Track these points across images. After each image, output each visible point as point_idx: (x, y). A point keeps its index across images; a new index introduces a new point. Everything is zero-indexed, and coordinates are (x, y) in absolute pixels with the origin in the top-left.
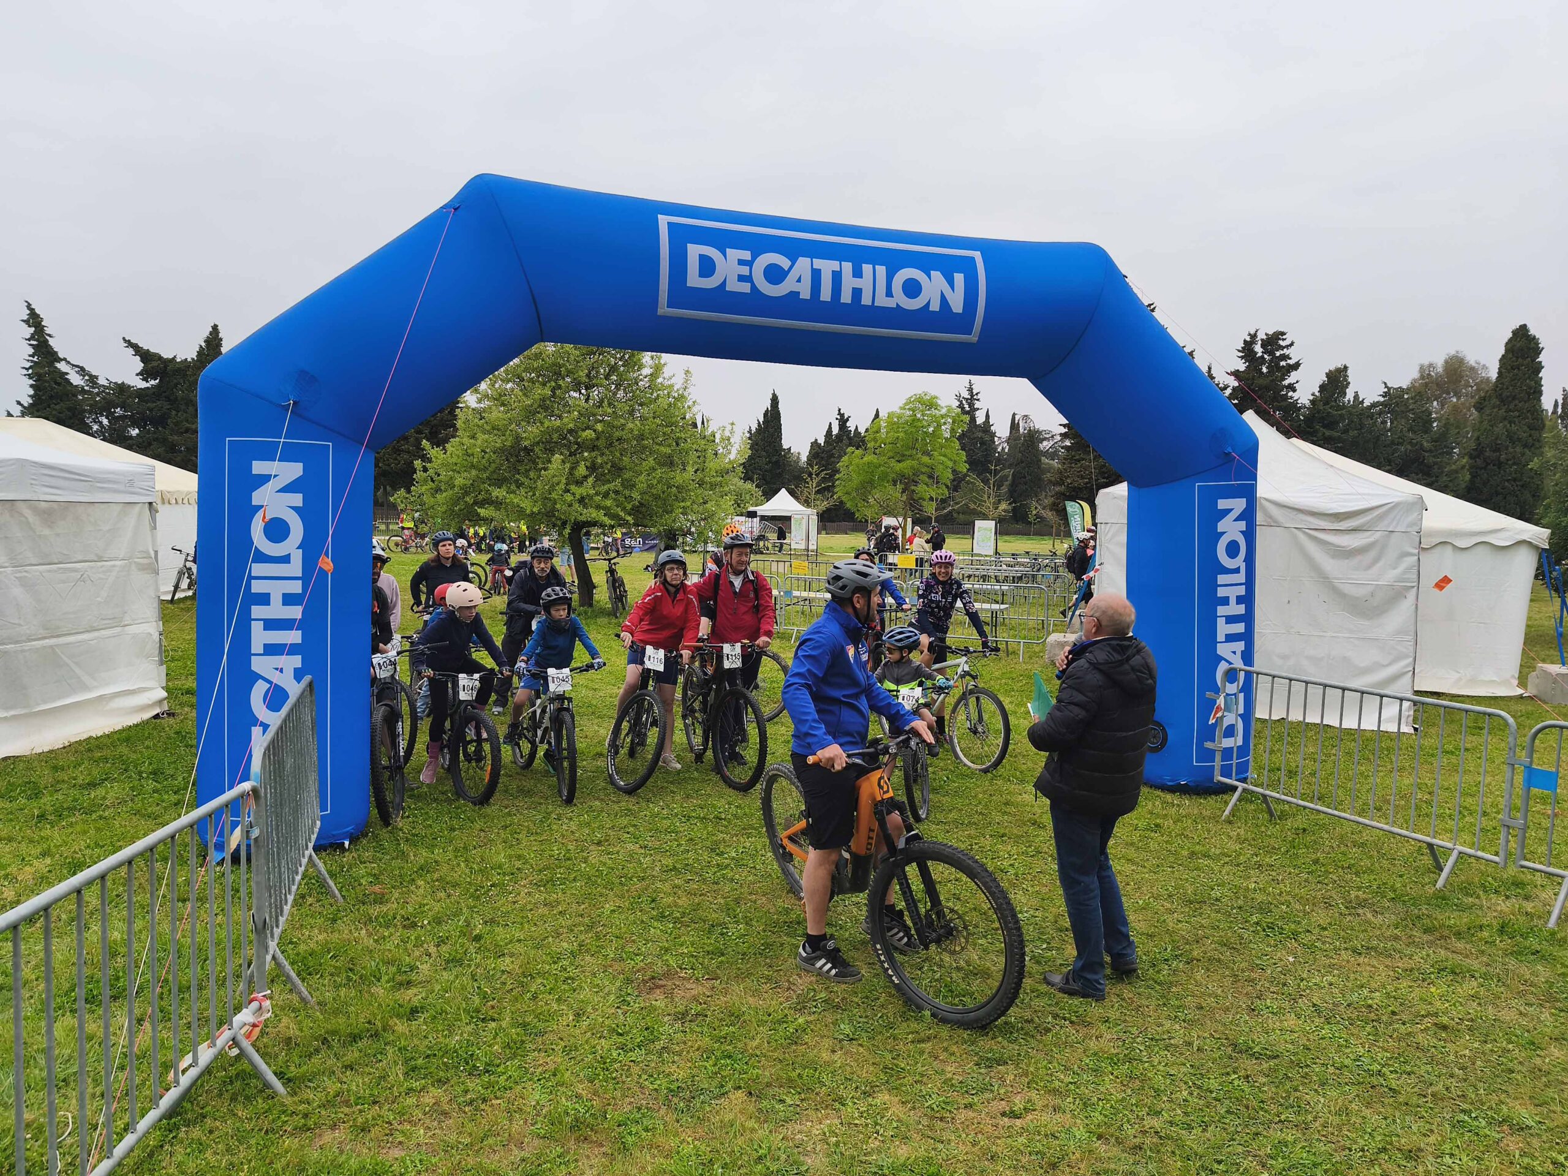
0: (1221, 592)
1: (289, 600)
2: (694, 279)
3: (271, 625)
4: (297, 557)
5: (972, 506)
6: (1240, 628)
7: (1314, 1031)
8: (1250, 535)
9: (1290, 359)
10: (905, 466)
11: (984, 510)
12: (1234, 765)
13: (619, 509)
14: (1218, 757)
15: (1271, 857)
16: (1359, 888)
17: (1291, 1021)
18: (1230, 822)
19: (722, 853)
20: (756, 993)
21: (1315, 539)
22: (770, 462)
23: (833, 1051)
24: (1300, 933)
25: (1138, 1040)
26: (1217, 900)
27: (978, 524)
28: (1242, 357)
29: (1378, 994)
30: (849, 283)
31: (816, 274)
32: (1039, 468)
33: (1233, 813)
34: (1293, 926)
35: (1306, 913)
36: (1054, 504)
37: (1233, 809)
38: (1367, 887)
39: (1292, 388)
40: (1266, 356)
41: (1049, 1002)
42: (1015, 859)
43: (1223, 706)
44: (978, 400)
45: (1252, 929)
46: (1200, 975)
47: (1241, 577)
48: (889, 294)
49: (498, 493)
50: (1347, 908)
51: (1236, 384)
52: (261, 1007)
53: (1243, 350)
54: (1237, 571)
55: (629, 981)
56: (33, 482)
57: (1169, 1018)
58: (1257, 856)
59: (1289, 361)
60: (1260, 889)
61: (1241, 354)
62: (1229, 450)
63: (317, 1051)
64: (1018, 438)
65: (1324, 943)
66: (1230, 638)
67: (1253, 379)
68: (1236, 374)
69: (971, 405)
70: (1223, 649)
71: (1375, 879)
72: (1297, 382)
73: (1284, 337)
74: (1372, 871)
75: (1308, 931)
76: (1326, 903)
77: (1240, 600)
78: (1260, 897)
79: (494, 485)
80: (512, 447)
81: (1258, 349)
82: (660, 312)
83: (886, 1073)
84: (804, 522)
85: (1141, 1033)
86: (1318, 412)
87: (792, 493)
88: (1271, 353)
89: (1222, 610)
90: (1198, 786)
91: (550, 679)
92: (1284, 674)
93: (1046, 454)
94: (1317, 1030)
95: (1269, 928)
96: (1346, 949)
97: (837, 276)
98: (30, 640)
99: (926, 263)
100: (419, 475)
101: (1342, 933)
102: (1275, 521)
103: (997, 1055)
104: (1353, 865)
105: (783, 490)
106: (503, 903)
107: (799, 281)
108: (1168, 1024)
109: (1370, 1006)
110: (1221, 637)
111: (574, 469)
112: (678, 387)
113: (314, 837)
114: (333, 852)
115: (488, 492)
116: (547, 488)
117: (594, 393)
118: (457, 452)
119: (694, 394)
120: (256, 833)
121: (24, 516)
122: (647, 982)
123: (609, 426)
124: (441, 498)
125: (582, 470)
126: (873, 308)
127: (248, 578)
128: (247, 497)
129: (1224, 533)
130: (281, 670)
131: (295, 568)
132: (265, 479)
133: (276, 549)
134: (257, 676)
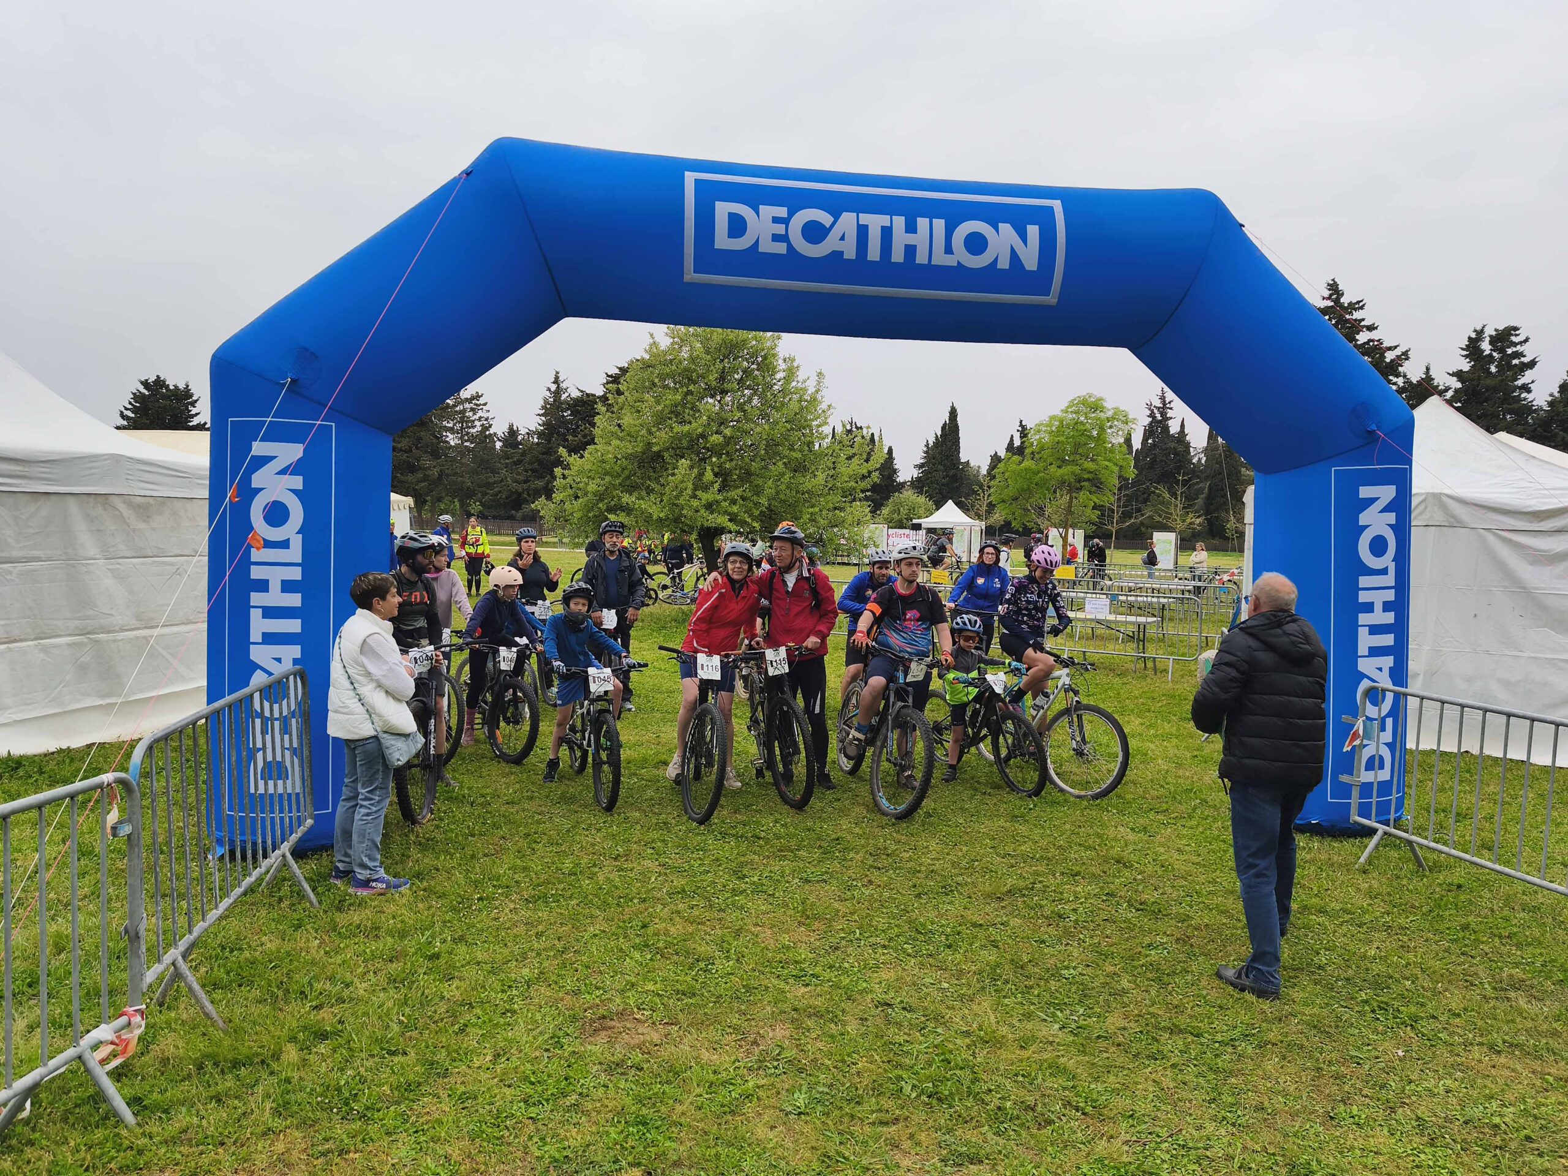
0: (1363, 597)
1: (288, 586)
2: (723, 241)
3: (270, 612)
4: (297, 542)
6: (1388, 640)
7: (1408, 1155)
8: (1402, 530)
9: (1524, 356)
10: (1067, 472)
11: (1167, 522)
12: (1374, 804)
13: (746, 515)
14: (1355, 793)
15: (1407, 917)
16: (1517, 965)
17: (1381, 1138)
18: (1363, 872)
19: (745, 876)
20: (715, 1047)
21: (1509, 542)
22: (947, 476)
23: (772, 1128)
24: (1422, 1018)
25: (1164, 1146)
26: (1320, 967)
27: (1157, 536)
28: (1466, 356)
29: (1512, 1109)
30: (901, 238)
31: (863, 231)
32: (1239, 479)
33: (1369, 860)
34: (1413, 1009)
35: (1436, 993)
37: (1370, 856)
38: (1528, 964)
39: (1526, 388)
40: (1495, 354)
41: (1065, 1084)
42: (1081, 903)
43: (1361, 732)
44: (1171, 409)
45: (1357, 1009)
46: (1271, 1064)
47: (1390, 579)
48: (949, 250)
49: (626, 499)
50: (1495, 988)
51: (1459, 385)
52: (129, 1024)
53: (1467, 348)
54: (1384, 572)
55: (574, 1018)
56: (130, 477)
57: (1214, 1118)
58: (1388, 914)
59: (1523, 359)
60: (1380, 958)
61: (1465, 353)
62: (1374, 427)
63: (189, 1077)
64: (1216, 449)
65: (1451, 1034)
66: (1374, 652)
67: (1479, 379)
68: (1459, 375)
69: (1163, 414)
70: (1366, 665)
71: (1541, 954)
72: (1533, 382)
73: (1517, 332)
74: (1540, 943)
75: (1434, 1017)
76: (1466, 981)
77: (1387, 607)
78: (1377, 968)
79: (626, 491)
80: (644, 453)
81: (1486, 346)
82: (687, 278)
83: (823, 1161)
84: (966, 534)
85: (1171, 1136)
86: (1558, 414)
87: (959, 504)
88: (1502, 351)
89: (1364, 618)
90: (1333, 826)
91: (591, 678)
92: (1435, 696)
94: (1413, 1154)
95: (1381, 1009)
96: (1481, 1044)
97: (887, 233)
98: (122, 630)
99: (994, 215)
100: (558, 482)
101: (1480, 1023)
102: (1458, 521)
103: (973, 1150)
104: (1515, 934)
105: (950, 501)
106: (483, 920)
107: (842, 238)
108: (1210, 1127)
109: (1496, 1126)
110: (1363, 650)
111: (701, 475)
112: (811, 390)
113: (294, 837)
114: (325, 854)
115: (620, 498)
116: (674, 493)
117: (728, 399)
118: (592, 459)
119: (827, 398)
120: (127, 829)
121: (118, 510)
122: (595, 1022)
123: (738, 431)
124: (578, 504)
125: (709, 475)
126: (929, 267)
127: (246, 563)
128: (247, 479)
129: (1368, 526)
130: (279, 660)
131: (295, 553)
132: (264, 460)
133: (275, 534)
134: (256, 666)
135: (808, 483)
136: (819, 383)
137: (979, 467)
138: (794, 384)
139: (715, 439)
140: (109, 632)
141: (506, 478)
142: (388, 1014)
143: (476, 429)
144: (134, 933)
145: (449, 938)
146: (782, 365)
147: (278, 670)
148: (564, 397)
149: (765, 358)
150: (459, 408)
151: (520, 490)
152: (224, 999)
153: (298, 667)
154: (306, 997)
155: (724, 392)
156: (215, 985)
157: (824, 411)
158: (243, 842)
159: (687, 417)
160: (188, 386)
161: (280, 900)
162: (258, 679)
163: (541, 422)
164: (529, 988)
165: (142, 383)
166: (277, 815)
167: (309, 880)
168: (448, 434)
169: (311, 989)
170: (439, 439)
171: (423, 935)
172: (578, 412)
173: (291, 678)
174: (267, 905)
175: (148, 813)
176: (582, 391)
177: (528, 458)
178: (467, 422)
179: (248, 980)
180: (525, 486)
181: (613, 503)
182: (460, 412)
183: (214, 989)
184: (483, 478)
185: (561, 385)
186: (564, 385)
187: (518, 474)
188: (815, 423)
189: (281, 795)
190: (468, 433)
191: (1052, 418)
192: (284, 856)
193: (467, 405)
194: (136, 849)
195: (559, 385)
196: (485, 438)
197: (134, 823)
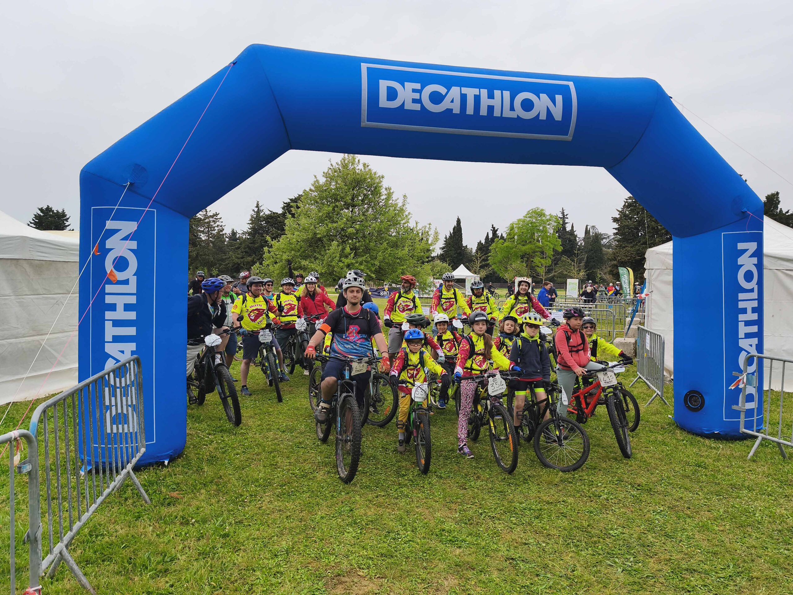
0: (741, 305)
1: (128, 307)
2: (384, 102)
3: (117, 323)
4: (133, 281)
5: (565, 273)
6: (754, 329)
8: (760, 266)
10: (526, 248)
11: (572, 275)
12: (755, 421)
14: (742, 416)
18: (754, 461)
22: (456, 253)
27: (569, 281)
30: (485, 102)
31: (464, 97)
32: (601, 253)
33: (756, 454)
36: (611, 271)
37: (755, 452)
43: (745, 381)
44: (567, 218)
47: (755, 295)
48: (512, 108)
49: (304, 263)
54: (752, 290)
62: (745, 209)
64: (589, 238)
66: (748, 336)
69: (564, 221)
70: (743, 343)
77: (754, 310)
79: (304, 259)
80: (312, 238)
82: (363, 124)
87: (466, 266)
89: (741, 317)
90: (726, 434)
93: (605, 246)
97: (477, 99)
98: (24, 337)
99: (537, 89)
100: (266, 255)
105: (461, 265)
107: (452, 101)
110: (741, 335)
111: (343, 249)
112: (400, 205)
113: (134, 461)
114: (152, 468)
115: (300, 263)
116: (329, 259)
117: (356, 210)
118: (284, 242)
119: (409, 208)
120: (28, 468)
121: (24, 268)
122: (334, 579)
123: (363, 226)
124: (277, 266)
125: (348, 250)
126: (501, 118)
127: (103, 294)
128: (103, 243)
129: (742, 265)
130: (123, 352)
131: (132, 287)
132: (113, 232)
133: (120, 276)
134: (109, 356)
135: (401, 253)
136: (405, 201)
137: (472, 249)
138: (391, 202)
139: (350, 230)
140: (16, 338)
141: (232, 256)
142: (201, 578)
143: (215, 232)
144: (34, 537)
145: (233, 522)
146: (383, 191)
147: (123, 358)
148: (261, 214)
149: (376, 188)
150: (207, 220)
151: (239, 262)
152: (93, 572)
153: (135, 356)
154: (147, 568)
155: (354, 206)
156: (87, 561)
157: (406, 216)
158: (104, 463)
159: (335, 219)
160: (64, 211)
161: (126, 499)
162: (110, 365)
163: (249, 227)
164: (288, 555)
165: (39, 209)
166: (124, 446)
167: (144, 486)
168: (201, 234)
169: (150, 562)
170: (197, 237)
171: (217, 521)
172: (269, 222)
173: (132, 363)
174: (118, 504)
175: (42, 445)
176: (271, 211)
177: (243, 246)
178: (211, 228)
179: (109, 557)
180: (242, 260)
181: (296, 265)
182: (207, 223)
183: (86, 565)
184: (220, 256)
185: (260, 208)
186: (261, 208)
187: (238, 254)
188: (402, 222)
189: (126, 433)
190: (211, 234)
191: (519, 220)
192: (128, 472)
193: (211, 219)
194: (35, 481)
195: (259, 208)
196: (220, 236)
197: (33, 463)
